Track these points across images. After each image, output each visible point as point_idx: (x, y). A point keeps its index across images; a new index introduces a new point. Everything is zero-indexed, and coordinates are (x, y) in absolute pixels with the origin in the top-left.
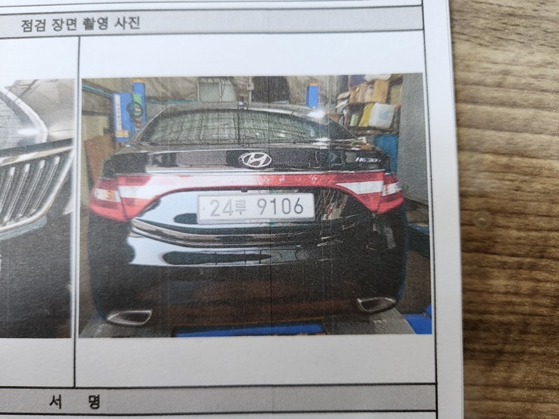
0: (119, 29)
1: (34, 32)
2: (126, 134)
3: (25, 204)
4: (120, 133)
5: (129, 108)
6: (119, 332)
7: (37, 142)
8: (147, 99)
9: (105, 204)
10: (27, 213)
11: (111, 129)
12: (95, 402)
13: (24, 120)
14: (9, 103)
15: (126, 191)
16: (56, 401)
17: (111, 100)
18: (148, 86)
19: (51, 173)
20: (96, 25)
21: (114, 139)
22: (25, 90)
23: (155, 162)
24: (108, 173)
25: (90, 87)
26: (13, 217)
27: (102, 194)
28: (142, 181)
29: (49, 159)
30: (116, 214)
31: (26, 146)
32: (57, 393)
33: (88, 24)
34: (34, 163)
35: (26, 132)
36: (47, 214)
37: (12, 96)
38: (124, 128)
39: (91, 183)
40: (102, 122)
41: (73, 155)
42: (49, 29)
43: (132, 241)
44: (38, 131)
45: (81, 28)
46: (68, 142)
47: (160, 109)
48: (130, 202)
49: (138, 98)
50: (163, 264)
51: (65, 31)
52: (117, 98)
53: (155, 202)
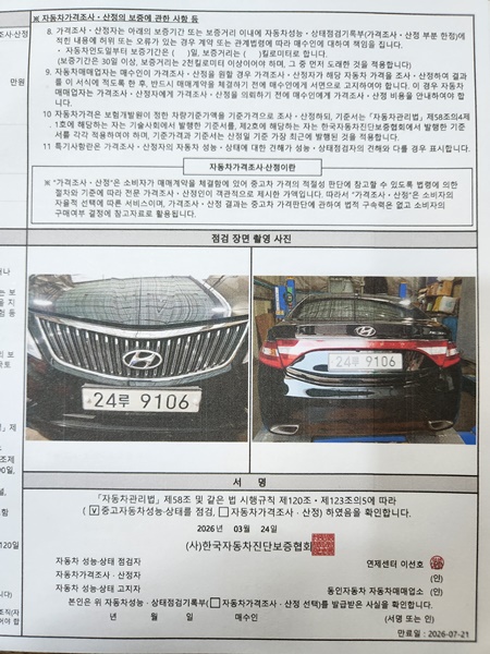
0: (277, 243)
1: (221, 243)
2: (283, 313)
3: (217, 357)
4: (279, 312)
5: (284, 295)
6: (278, 438)
7: (225, 316)
8: (296, 291)
9: (269, 357)
10: (218, 362)
11: (273, 310)
12: (262, 482)
13: (216, 302)
14: (205, 290)
15: (283, 350)
16: (238, 482)
17: (274, 291)
18: (296, 282)
19: (234, 337)
20: (262, 240)
21: (275, 316)
22: (217, 282)
23: (301, 331)
24: (271, 337)
25: (259, 282)
26: (210, 365)
27: (267, 351)
28: (293, 343)
29: (233, 327)
30: (276, 364)
31: (217, 319)
32: (238, 477)
33: (257, 239)
34: (223, 330)
35: (217, 310)
36: (232, 363)
37: (208, 286)
38: (281, 309)
39: (260, 344)
40: (267, 304)
41: (248, 325)
42: (231, 242)
43: (286, 381)
44: (225, 310)
45: (252, 242)
46: (246, 317)
47: (304, 297)
48: (286, 356)
49: (290, 290)
50: (307, 396)
51: (241, 243)
52: (277, 289)
53: (302, 357)
